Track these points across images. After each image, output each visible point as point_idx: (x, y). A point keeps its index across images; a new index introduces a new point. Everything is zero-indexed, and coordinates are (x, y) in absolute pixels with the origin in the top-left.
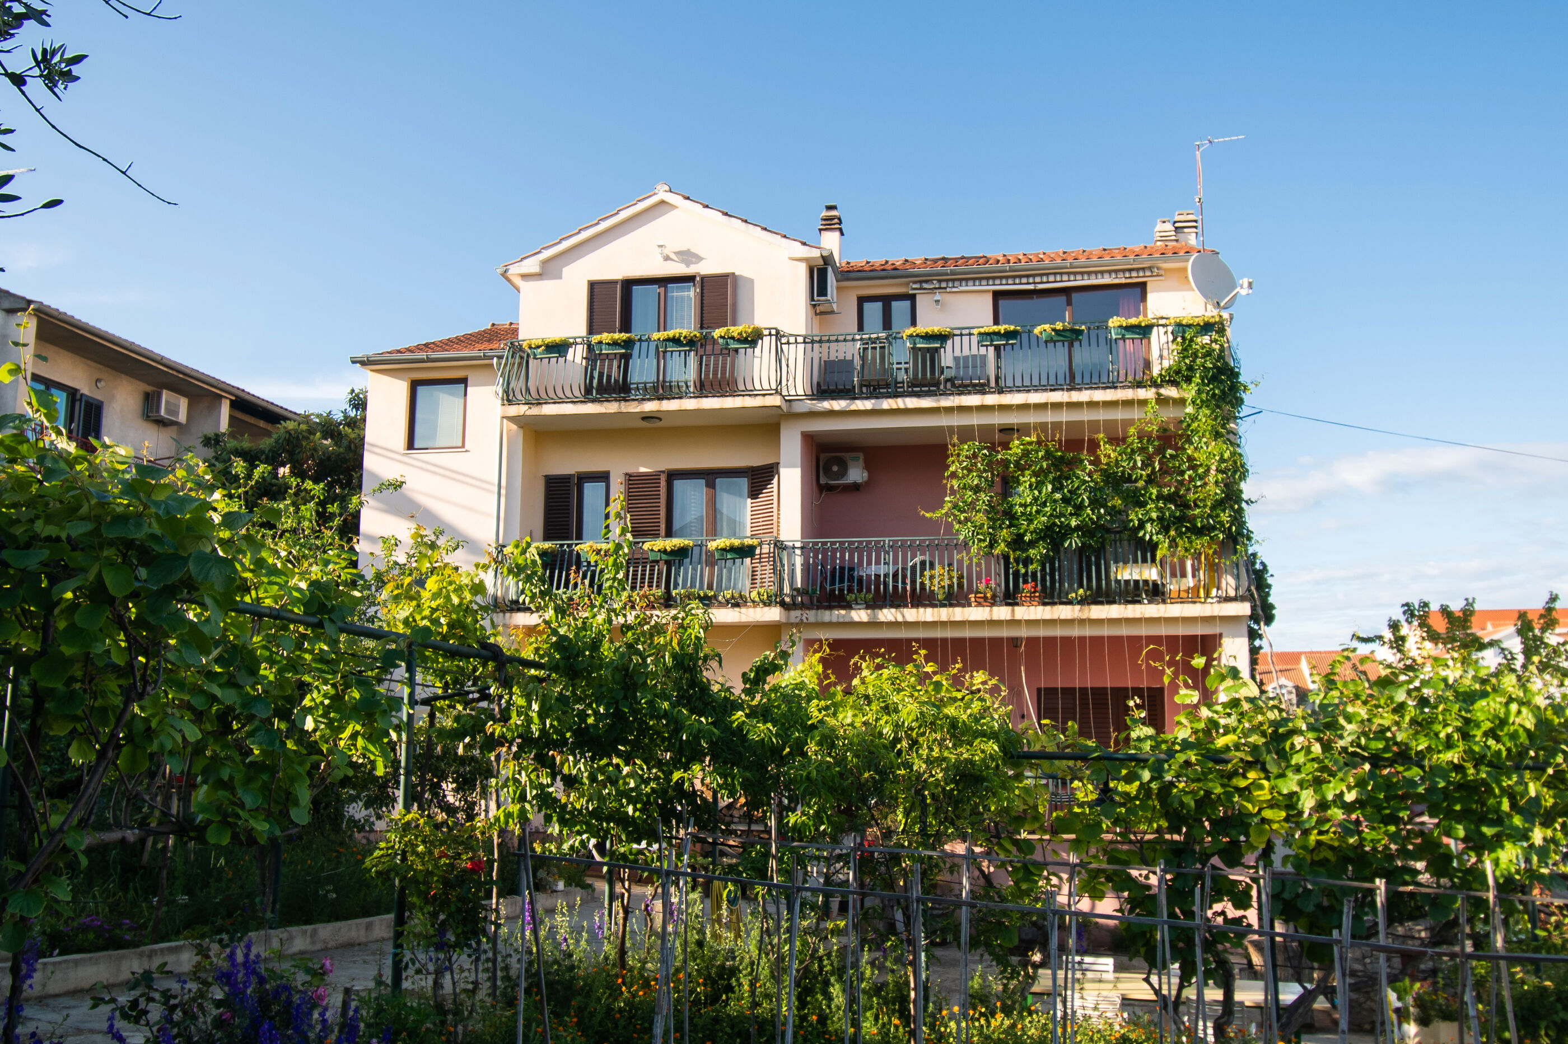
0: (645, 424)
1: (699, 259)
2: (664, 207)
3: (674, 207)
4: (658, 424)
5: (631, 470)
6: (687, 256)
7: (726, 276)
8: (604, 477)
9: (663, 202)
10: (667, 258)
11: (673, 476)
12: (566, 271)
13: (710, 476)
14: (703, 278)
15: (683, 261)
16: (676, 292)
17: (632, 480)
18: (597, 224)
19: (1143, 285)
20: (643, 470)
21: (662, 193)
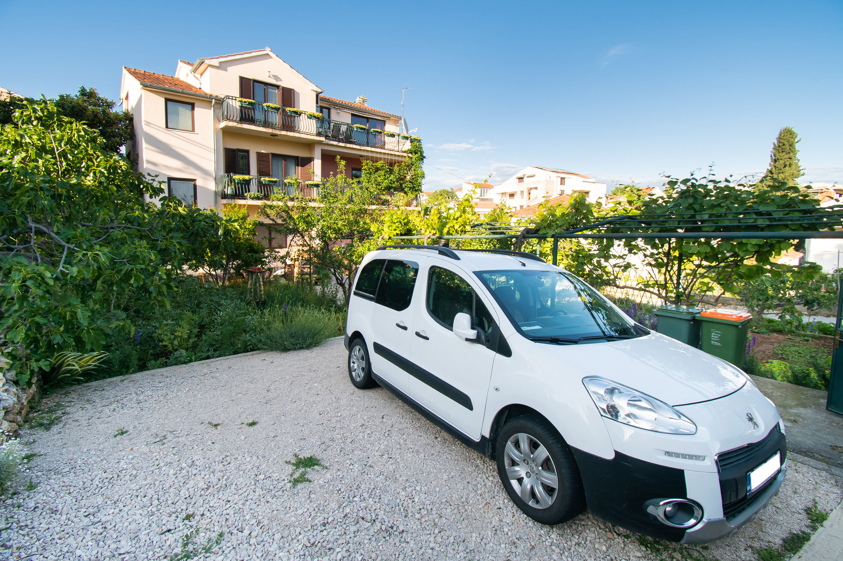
0: (272, 137)
1: (281, 80)
2: (267, 56)
3: (271, 58)
4: (276, 138)
5: (259, 151)
6: (276, 78)
7: (292, 89)
8: (247, 152)
9: (267, 54)
10: (269, 76)
11: (274, 155)
12: (229, 68)
13: (285, 158)
14: (283, 88)
15: (275, 79)
16: (271, 90)
17: (259, 155)
18: (243, 54)
19: (385, 121)
20: (263, 151)
21: (268, 51)
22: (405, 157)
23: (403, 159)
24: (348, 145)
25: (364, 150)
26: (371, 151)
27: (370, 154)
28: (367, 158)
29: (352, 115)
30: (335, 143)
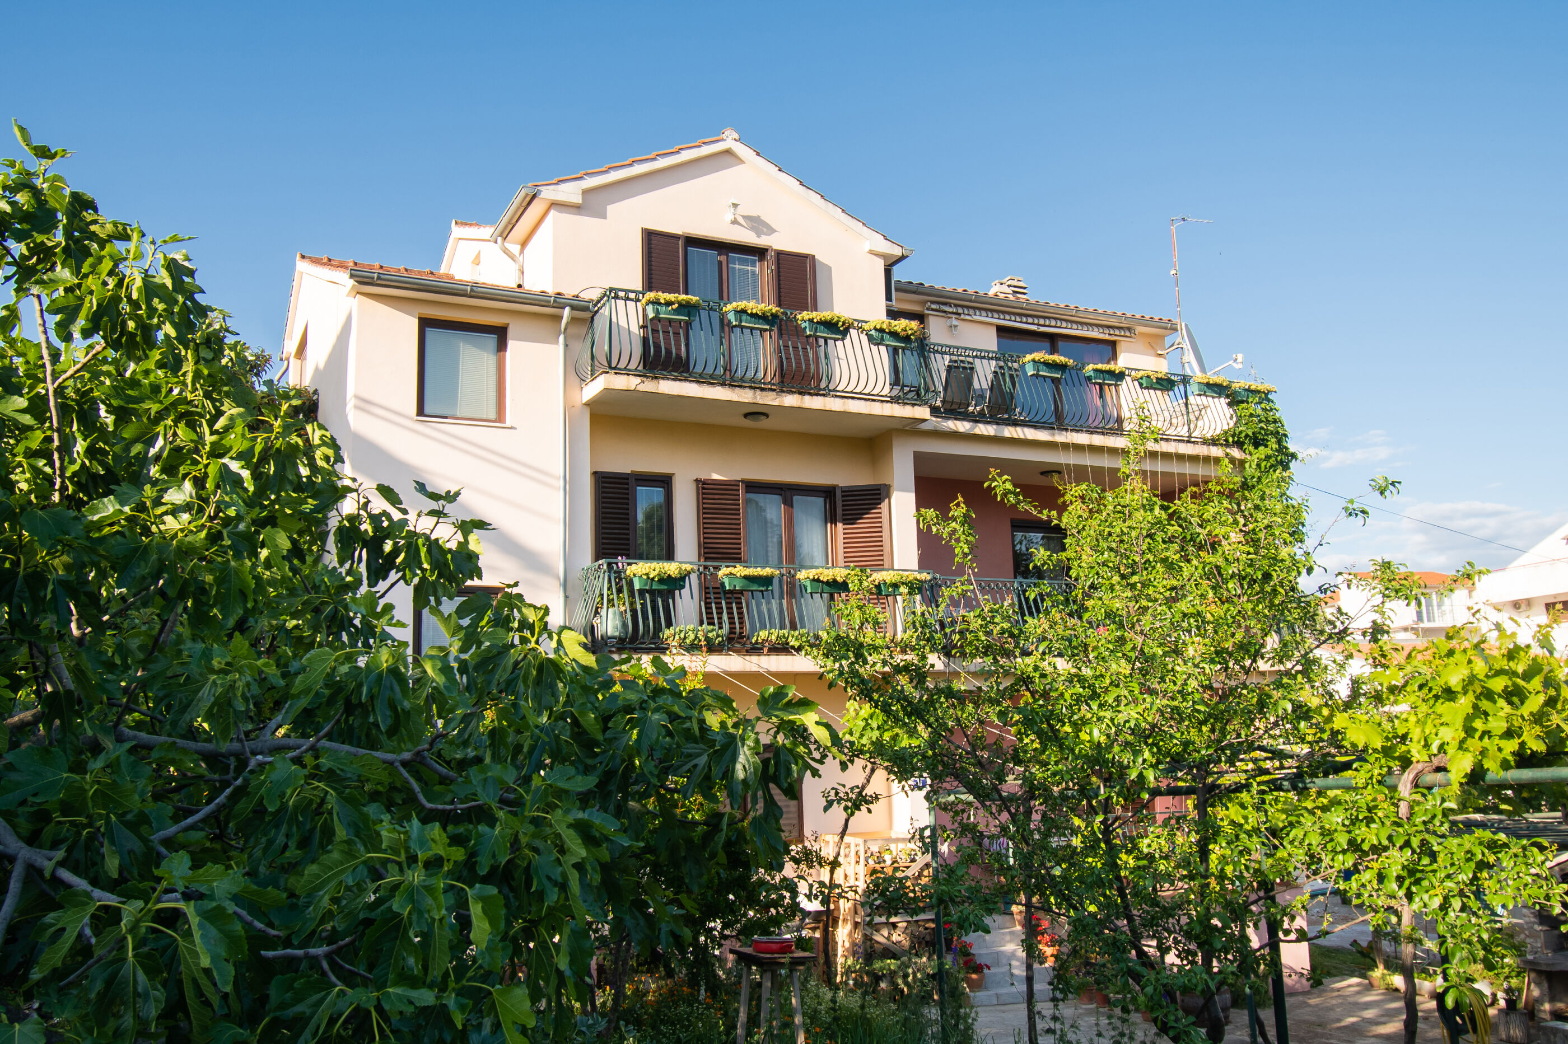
0: (748, 423)
1: (771, 231)
2: (728, 159)
3: (741, 161)
4: (763, 423)
5: (703, 476)
6: (756, 223)
7: (804, 257)
8: (665, 482)
9: (728, 152)
10: (735, 222)
11: (754, 487)
12: (611, 209)
13: (787, 492)
14: (780, 254)
15: (752, 229)
16: (739, 266)
17: (705, 488)
18: (654, 159)
19: (1113, 344)
20: (715, 476)
21: (730, 140)
22: (1217, 460)
23: (1211, 471)
24: (1009, 432)
25: (1066, 446)
26: (1093, 449)
27: (1088, 460)
28: (1080, 474)
29: (1001, 330)
30: (963, 426)
